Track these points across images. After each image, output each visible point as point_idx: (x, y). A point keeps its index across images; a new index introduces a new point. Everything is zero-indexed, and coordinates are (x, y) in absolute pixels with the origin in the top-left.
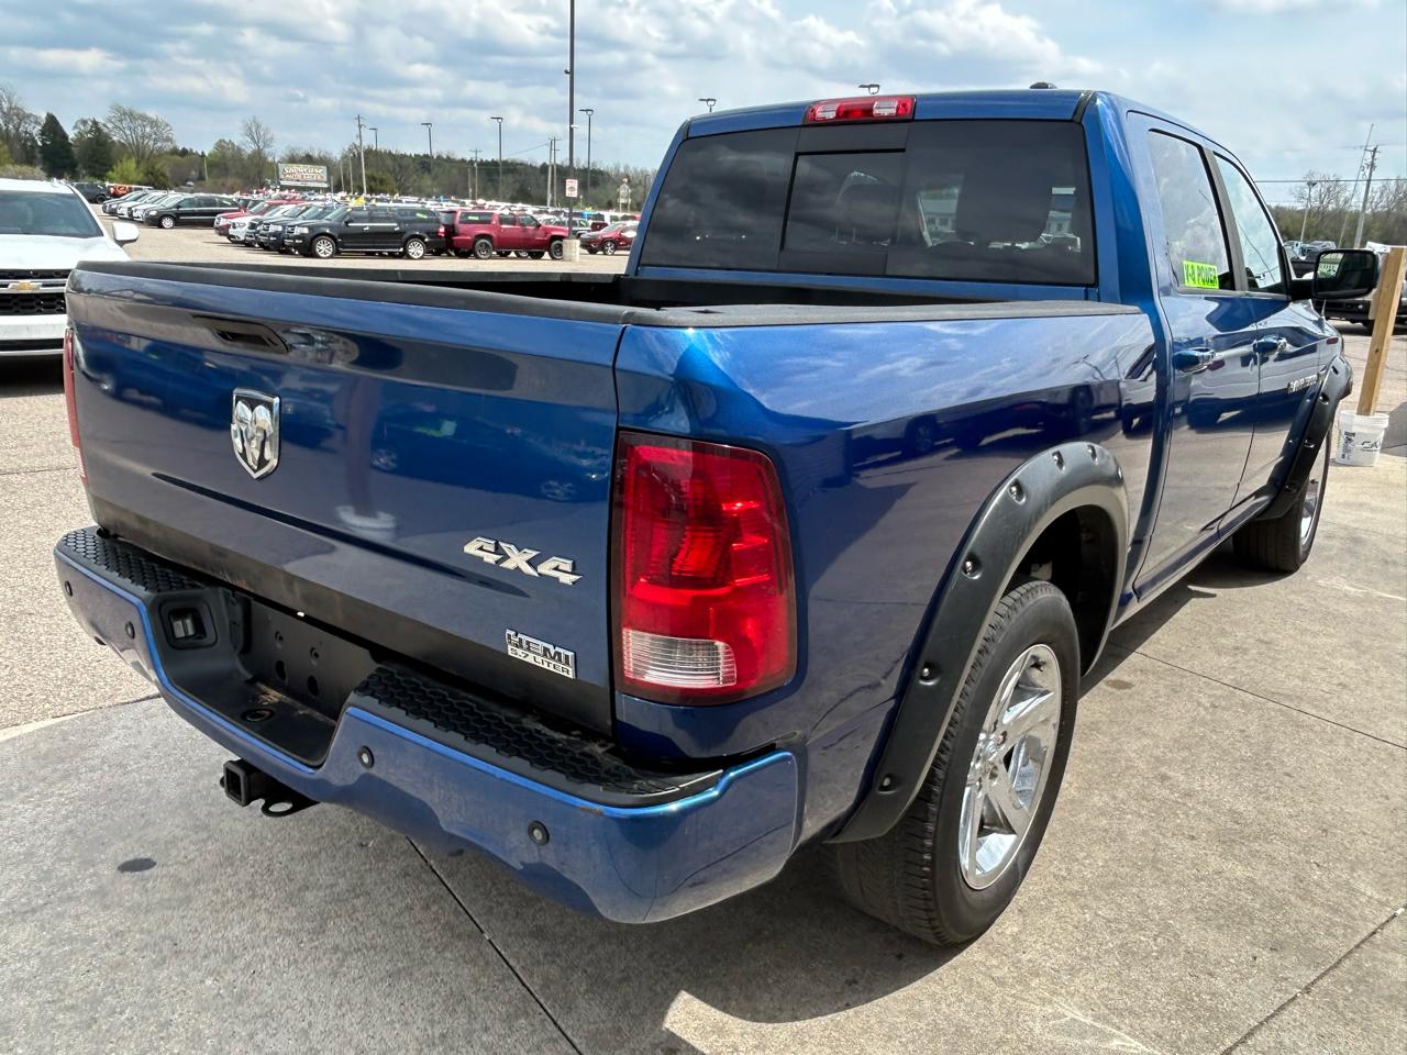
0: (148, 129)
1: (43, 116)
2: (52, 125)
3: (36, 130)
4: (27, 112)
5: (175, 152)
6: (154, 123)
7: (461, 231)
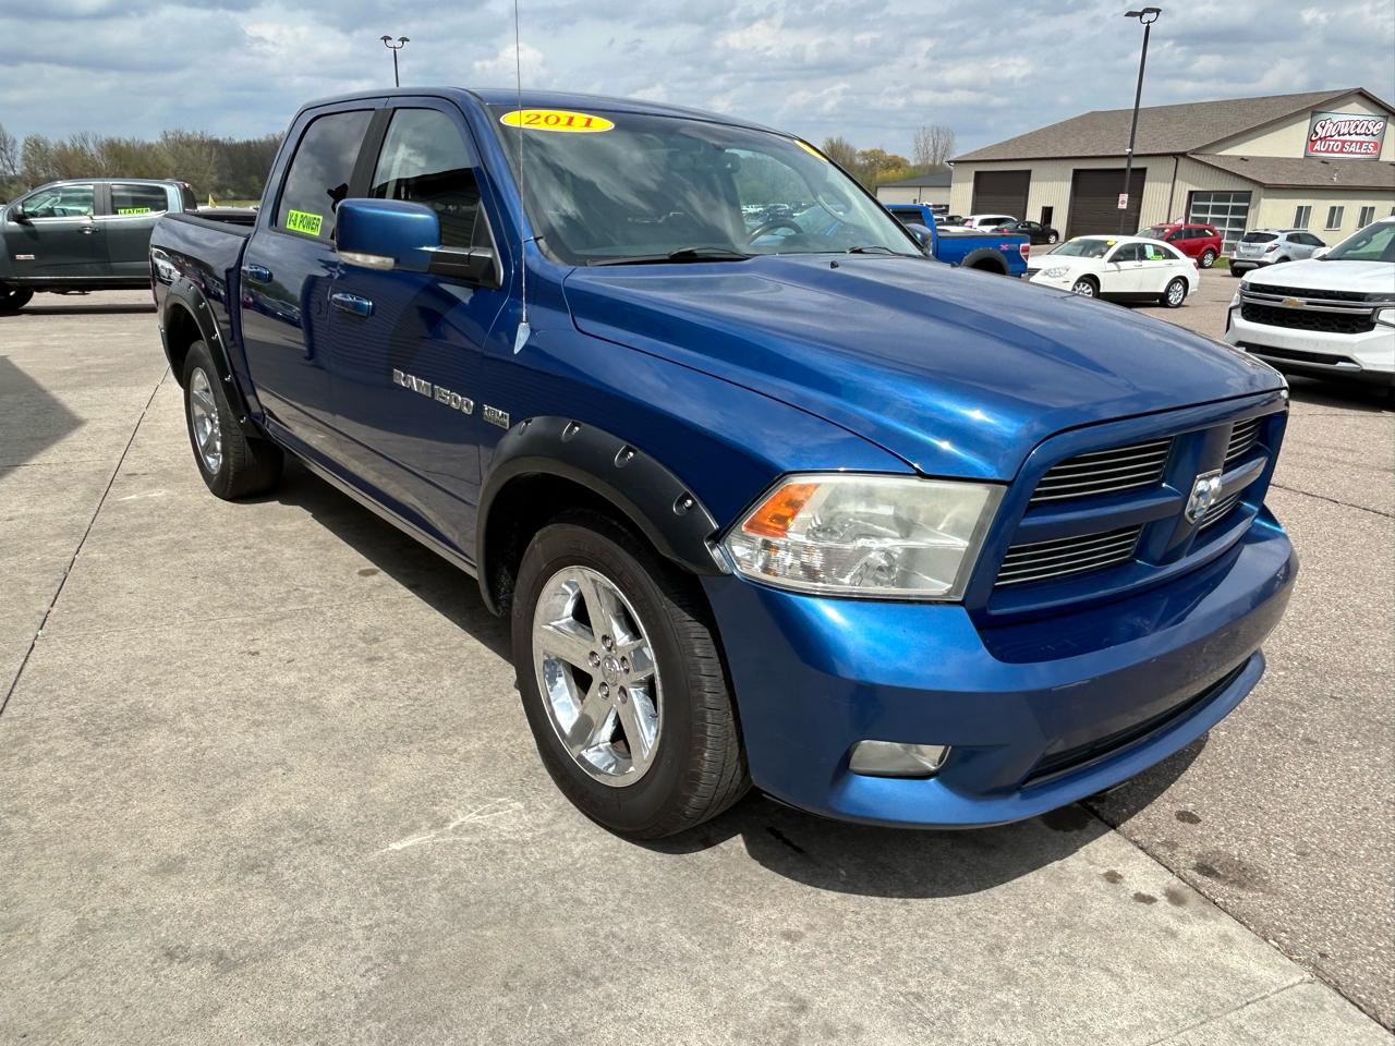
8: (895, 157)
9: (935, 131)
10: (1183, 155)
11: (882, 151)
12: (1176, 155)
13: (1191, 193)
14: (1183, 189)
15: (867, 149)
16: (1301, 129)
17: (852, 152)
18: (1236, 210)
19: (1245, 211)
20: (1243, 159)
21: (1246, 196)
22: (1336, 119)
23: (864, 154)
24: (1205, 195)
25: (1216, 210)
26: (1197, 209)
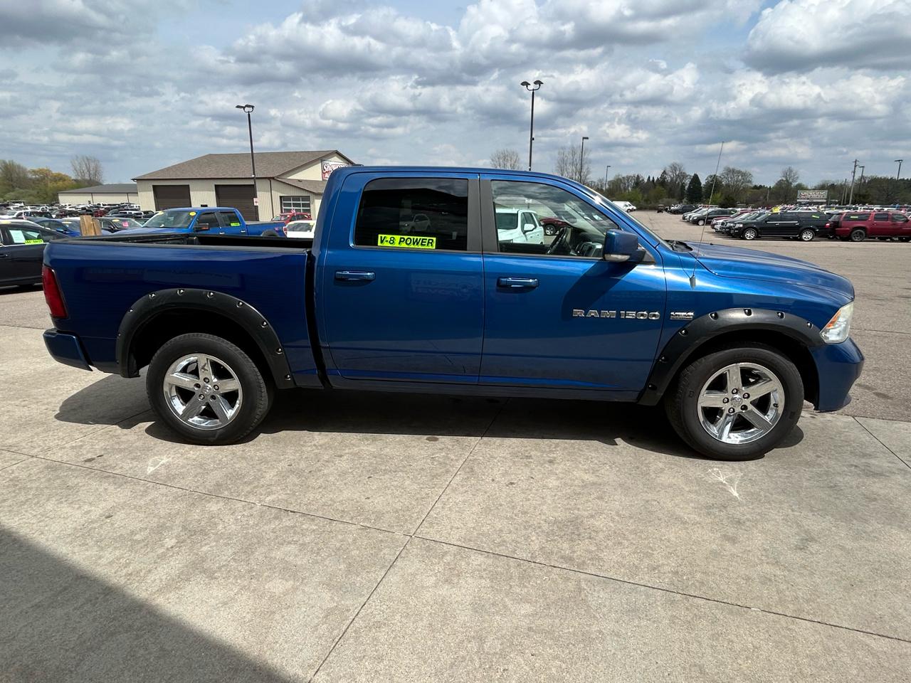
0: (740, 177)
1: (693, 175)
2: (696, 179)
3: (688, 182)
4: (688, 174)
5: (756, 187)
6: (744, 175)
7: (843, 225)
8: (59, 174)
9: (86, 160)
10: (273, 178)
11: (50, 171)
12: (269, 178)
13: (281, 197)
14: (277, 195)
15: (35, 168)
16: (318, 168)
17: (24, 170)
18: (304, 205)
19: (308, 205)
20: (299, 181)
21: (308, 198)
22: (331, 163)
23: (34, 172)
24: (288, 198)
25: (295, 205)
26: (286, 205)
